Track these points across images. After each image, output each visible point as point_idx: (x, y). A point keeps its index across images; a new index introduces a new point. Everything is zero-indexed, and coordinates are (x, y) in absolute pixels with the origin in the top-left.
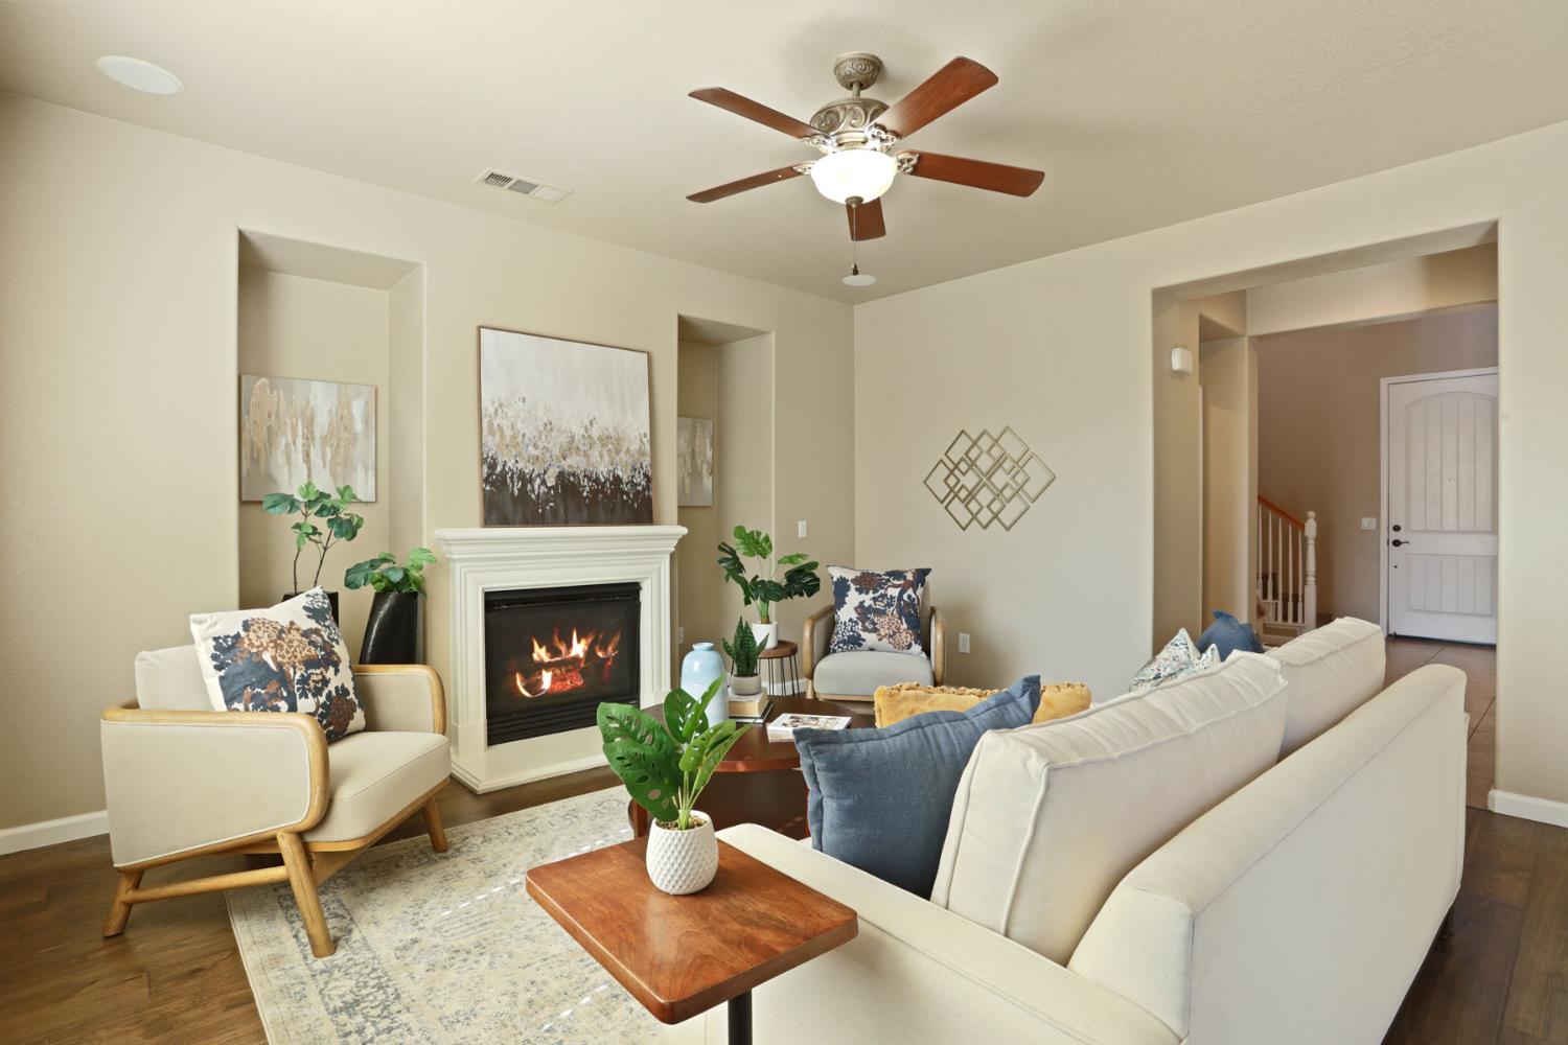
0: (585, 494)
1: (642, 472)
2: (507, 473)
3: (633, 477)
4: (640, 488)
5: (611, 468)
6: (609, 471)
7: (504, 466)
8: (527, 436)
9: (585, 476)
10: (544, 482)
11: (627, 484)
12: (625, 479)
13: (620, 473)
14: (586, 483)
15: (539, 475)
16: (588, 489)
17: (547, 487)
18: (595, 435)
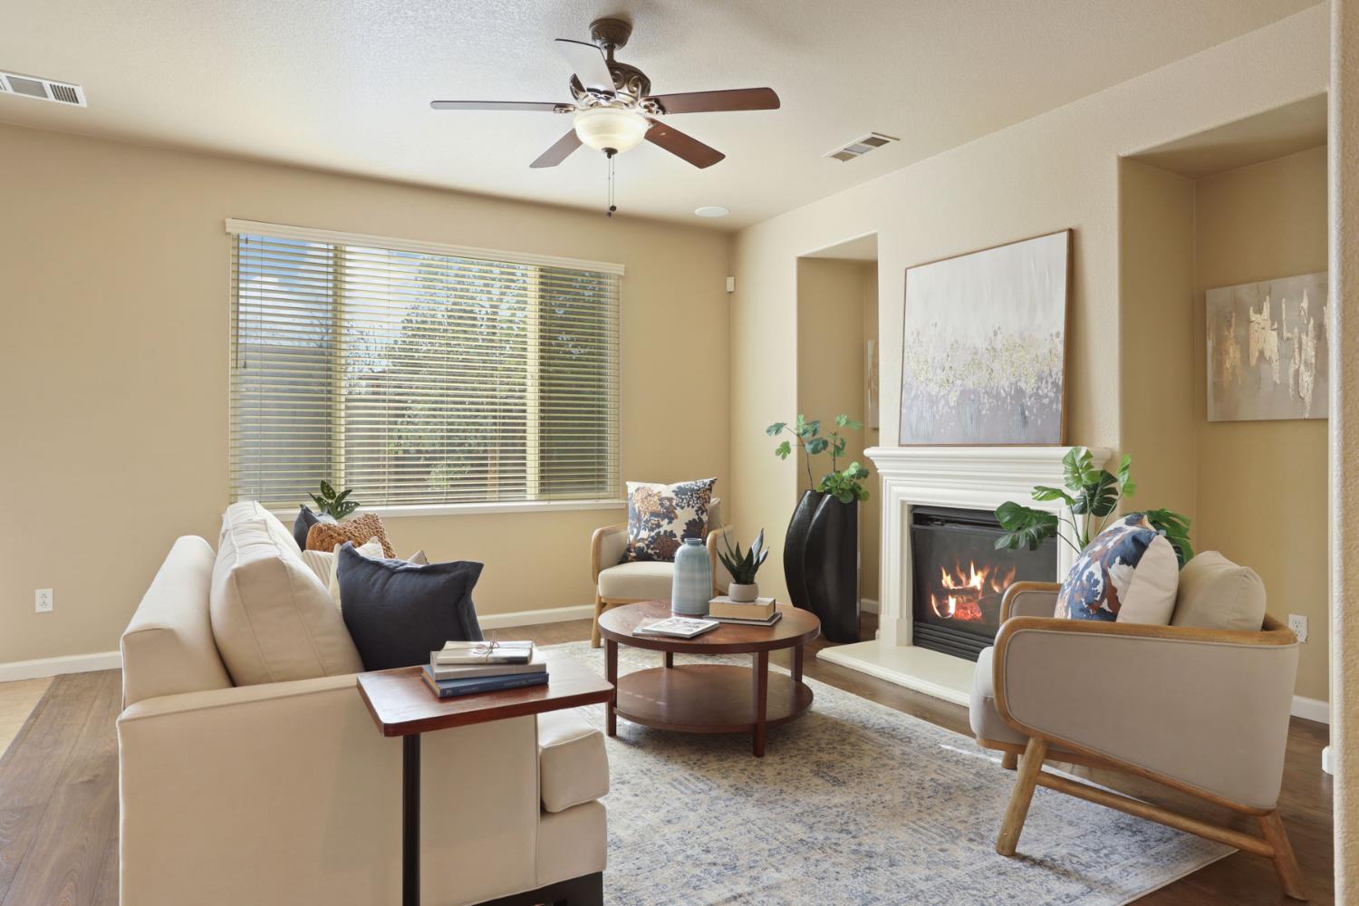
0: (984, 412)
1: (1050, 381)
2: (919, 396)
3: (1038, 388)
4: (1046, 401)
5: (1014, 380)
6: (1011, 384)
7: (917, 391)
8: (936, 360)
9: (986, 392)
10: (947, 403)
11: (1030, 398)
12: (1029, 391)
13: (1022, 385)
14: (986, 401)
15: (944, 396)
16: (987, 406)
17: (949, 407)
18: (999, 346)
